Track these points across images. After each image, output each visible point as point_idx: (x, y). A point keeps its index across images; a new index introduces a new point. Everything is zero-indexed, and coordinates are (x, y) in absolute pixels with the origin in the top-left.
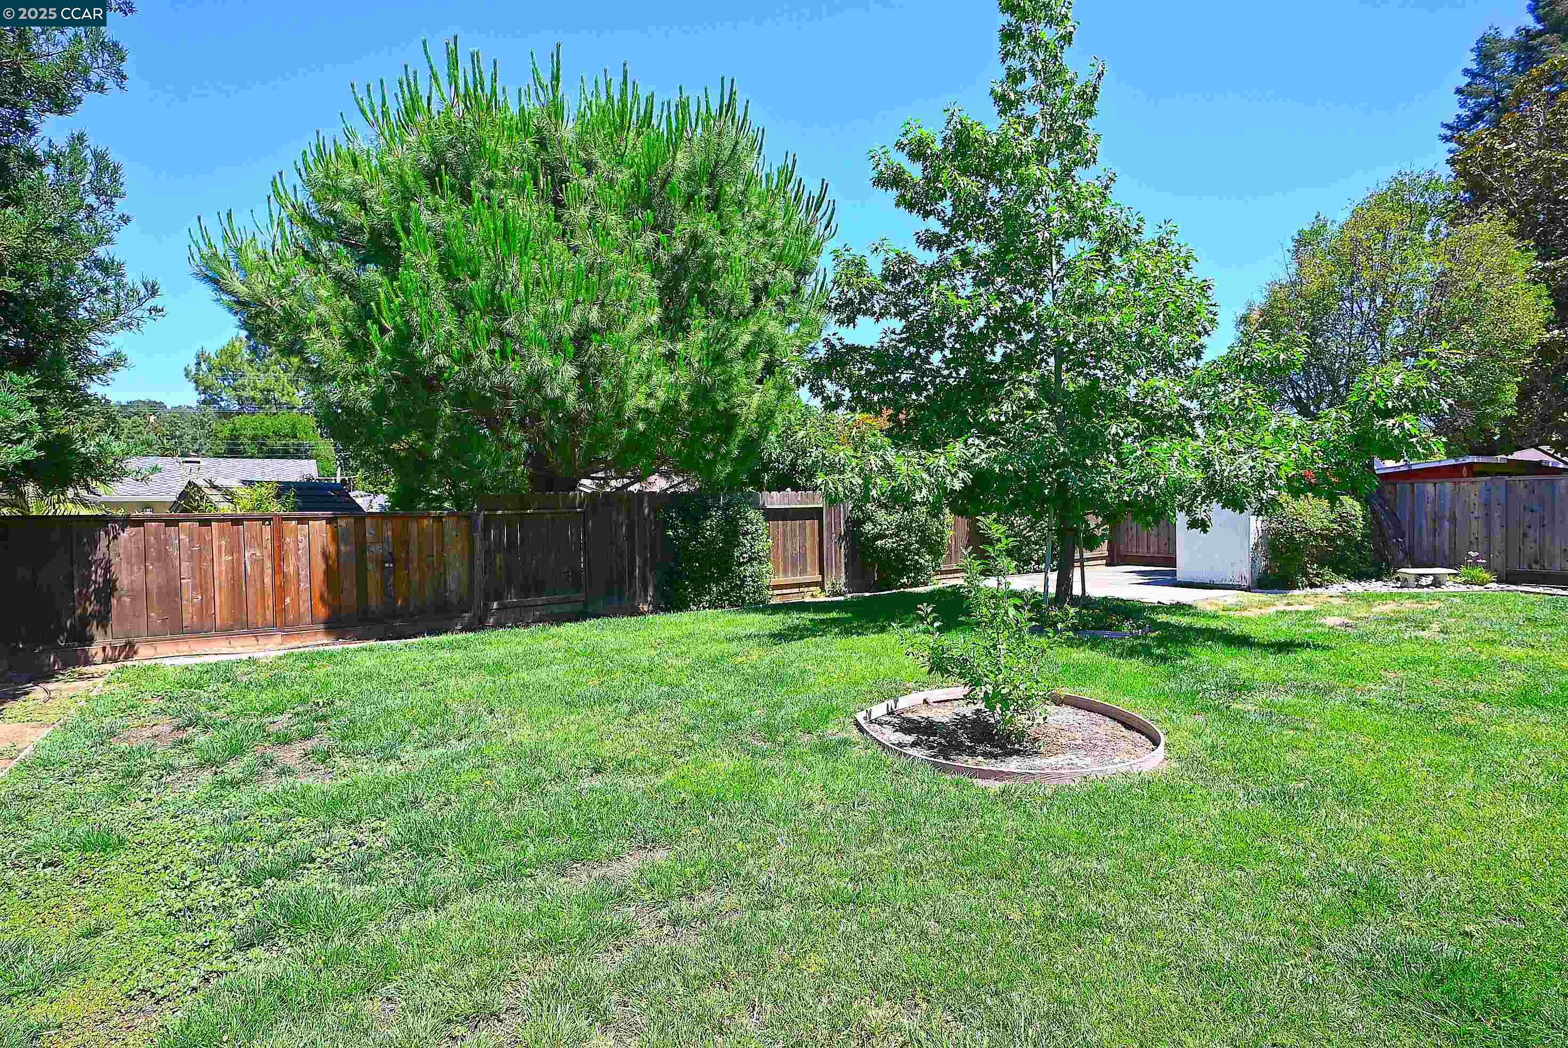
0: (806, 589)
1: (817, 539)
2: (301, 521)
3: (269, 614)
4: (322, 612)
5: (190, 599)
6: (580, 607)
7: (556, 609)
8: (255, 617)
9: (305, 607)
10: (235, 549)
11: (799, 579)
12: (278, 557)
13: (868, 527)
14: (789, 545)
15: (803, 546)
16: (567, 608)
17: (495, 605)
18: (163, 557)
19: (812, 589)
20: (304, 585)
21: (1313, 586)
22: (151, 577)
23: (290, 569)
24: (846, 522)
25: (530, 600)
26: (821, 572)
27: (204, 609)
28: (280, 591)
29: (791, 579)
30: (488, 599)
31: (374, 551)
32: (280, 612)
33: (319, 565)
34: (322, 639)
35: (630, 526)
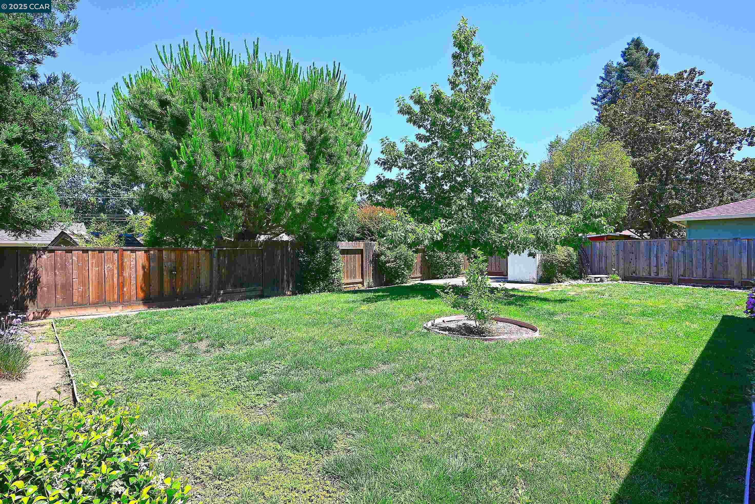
0: (356, 285)
1: (360, 263)
2: (132, 251)
3: (116, 296)
4: (141, 295)
5: (77, 289)
6: (258, 293)
7: (248, 294)
8: (109, 298)
9: (133, 293)
10: (100, 264)
11: (353, 281)
12: (121, 268)
13: (383, 257)
14: (349, 266)
15: (355, 266)
16: (254, 293)
17: (222, 292)
18: (64, 267)
19: (358, 285)
20: (133, 282)
21: (559, 282)
22: (58, 278)
23: (126, 274)
24: (373, 256)
25: (238, 290)
26: (362, 278)
27: (84, 293)
28: (121, 285)
29: (349, 281)
30: (219, 289)
31: (167, 265)
32: (121, 294)
33: (141, 272)
34: (142, 308)
35: (282, 256)
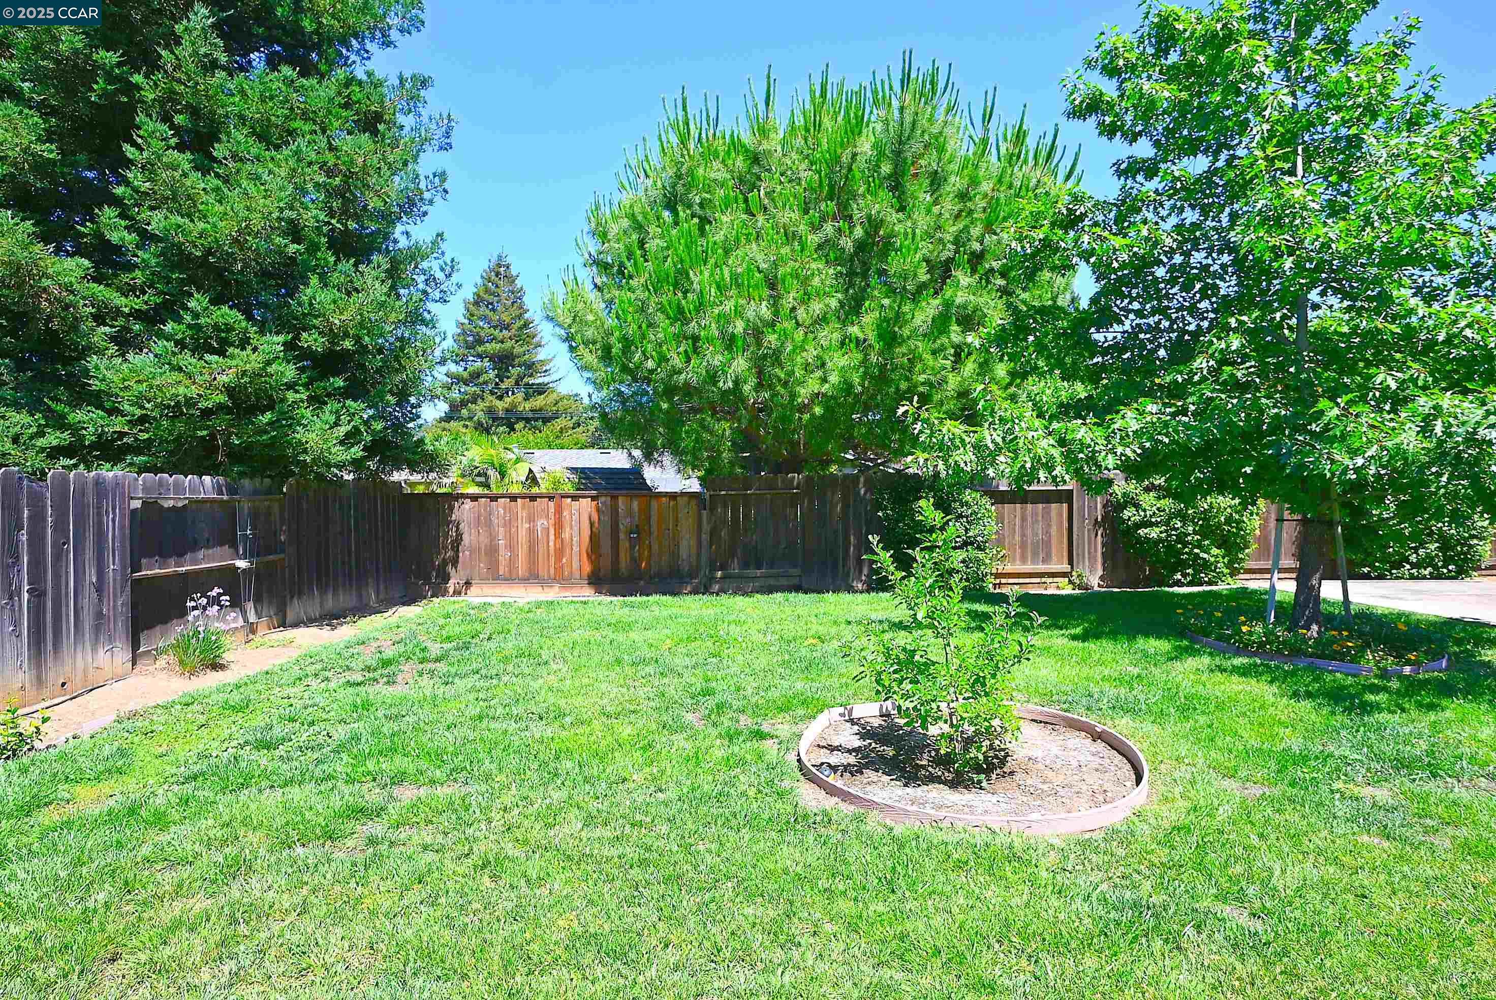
0: (1050, 580)
1: (1065, 524)
2: (575, 498)
3: (552, 571)
4: (587, 568)
5: (504, 555)
6: (796, 581)
7: (772, 582)
8: (543, 573)
9: (576, 565)
10: (531, 519)
11: (1041, 568)
12: (559, 526)
14: (1029, 532)
15: (1048, 533)
16: (784, 582)
17: (719, 574)
18: (489, 524)
19: (1056, 580)
20: (576, 549)
22: (482, 538)
23: (566, 535)
24: (1104, 506)
25: (752, 572)
26: (1071, 562)
27: (512, 561)
28: (560, 553)
29: (1028, 568)
30: (713, 569)
31: (624, 524)
32: (559, 569)
33: (586, 533)
34: (588, 593)
35: (846, 507)
